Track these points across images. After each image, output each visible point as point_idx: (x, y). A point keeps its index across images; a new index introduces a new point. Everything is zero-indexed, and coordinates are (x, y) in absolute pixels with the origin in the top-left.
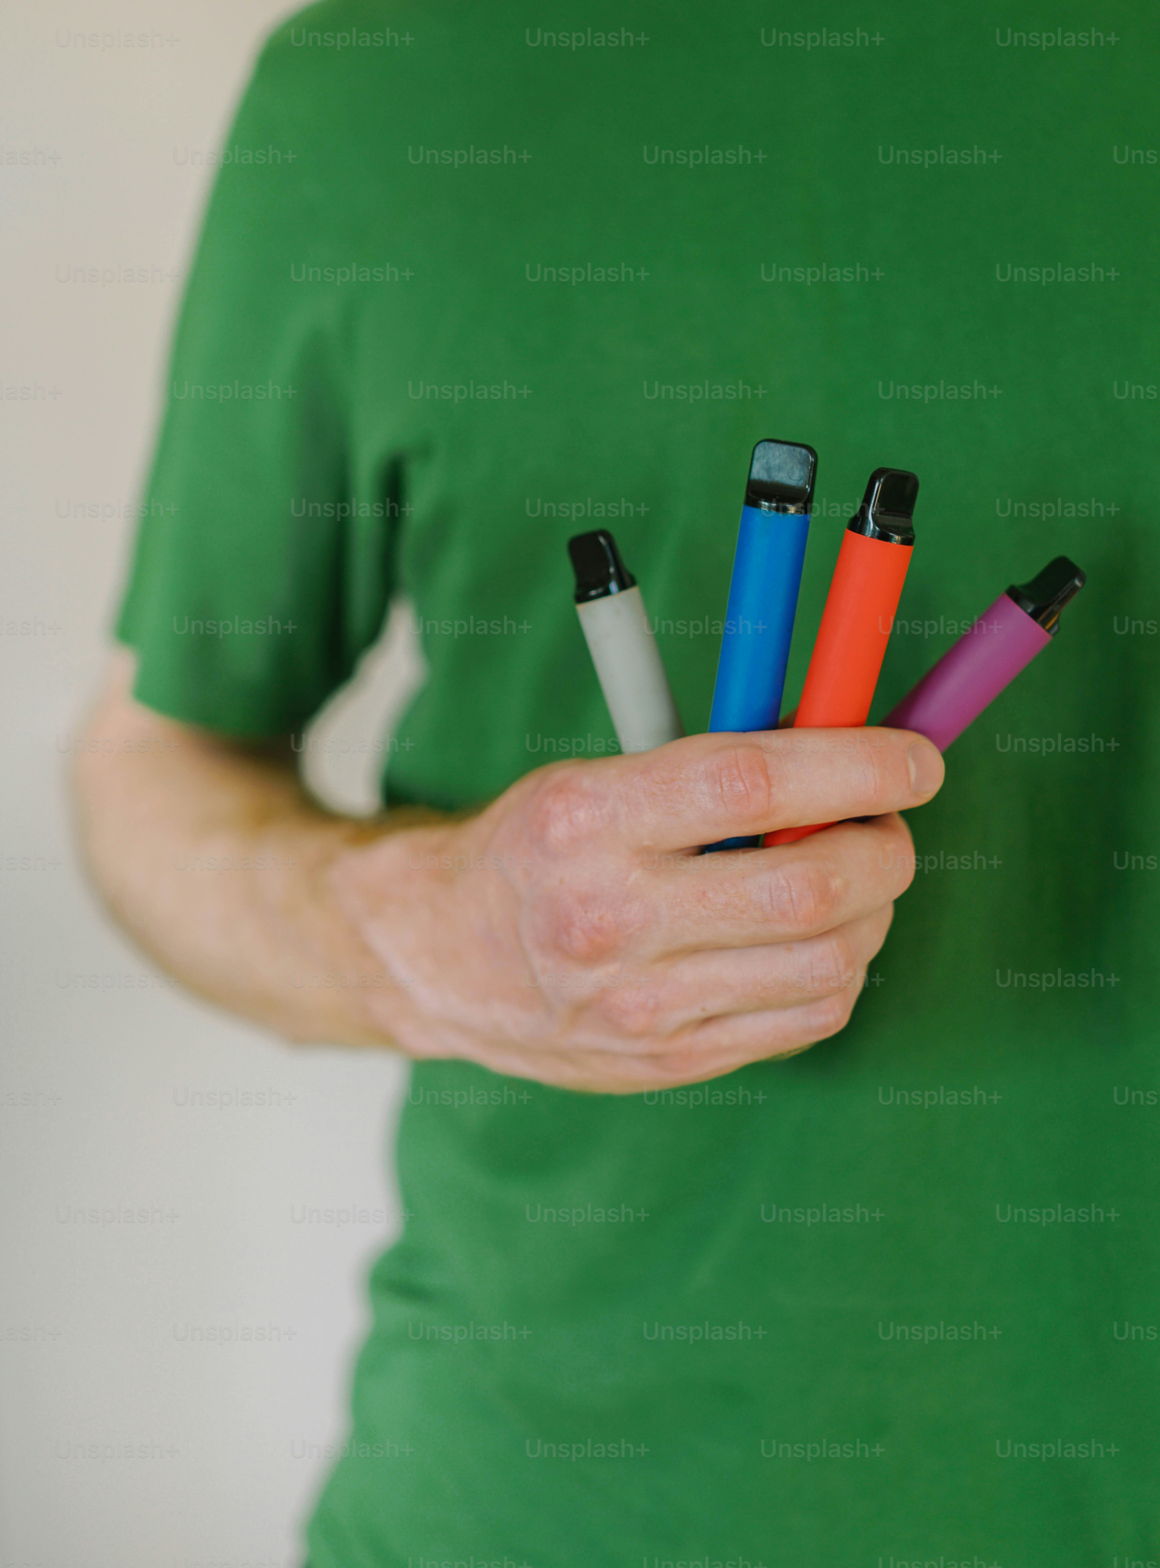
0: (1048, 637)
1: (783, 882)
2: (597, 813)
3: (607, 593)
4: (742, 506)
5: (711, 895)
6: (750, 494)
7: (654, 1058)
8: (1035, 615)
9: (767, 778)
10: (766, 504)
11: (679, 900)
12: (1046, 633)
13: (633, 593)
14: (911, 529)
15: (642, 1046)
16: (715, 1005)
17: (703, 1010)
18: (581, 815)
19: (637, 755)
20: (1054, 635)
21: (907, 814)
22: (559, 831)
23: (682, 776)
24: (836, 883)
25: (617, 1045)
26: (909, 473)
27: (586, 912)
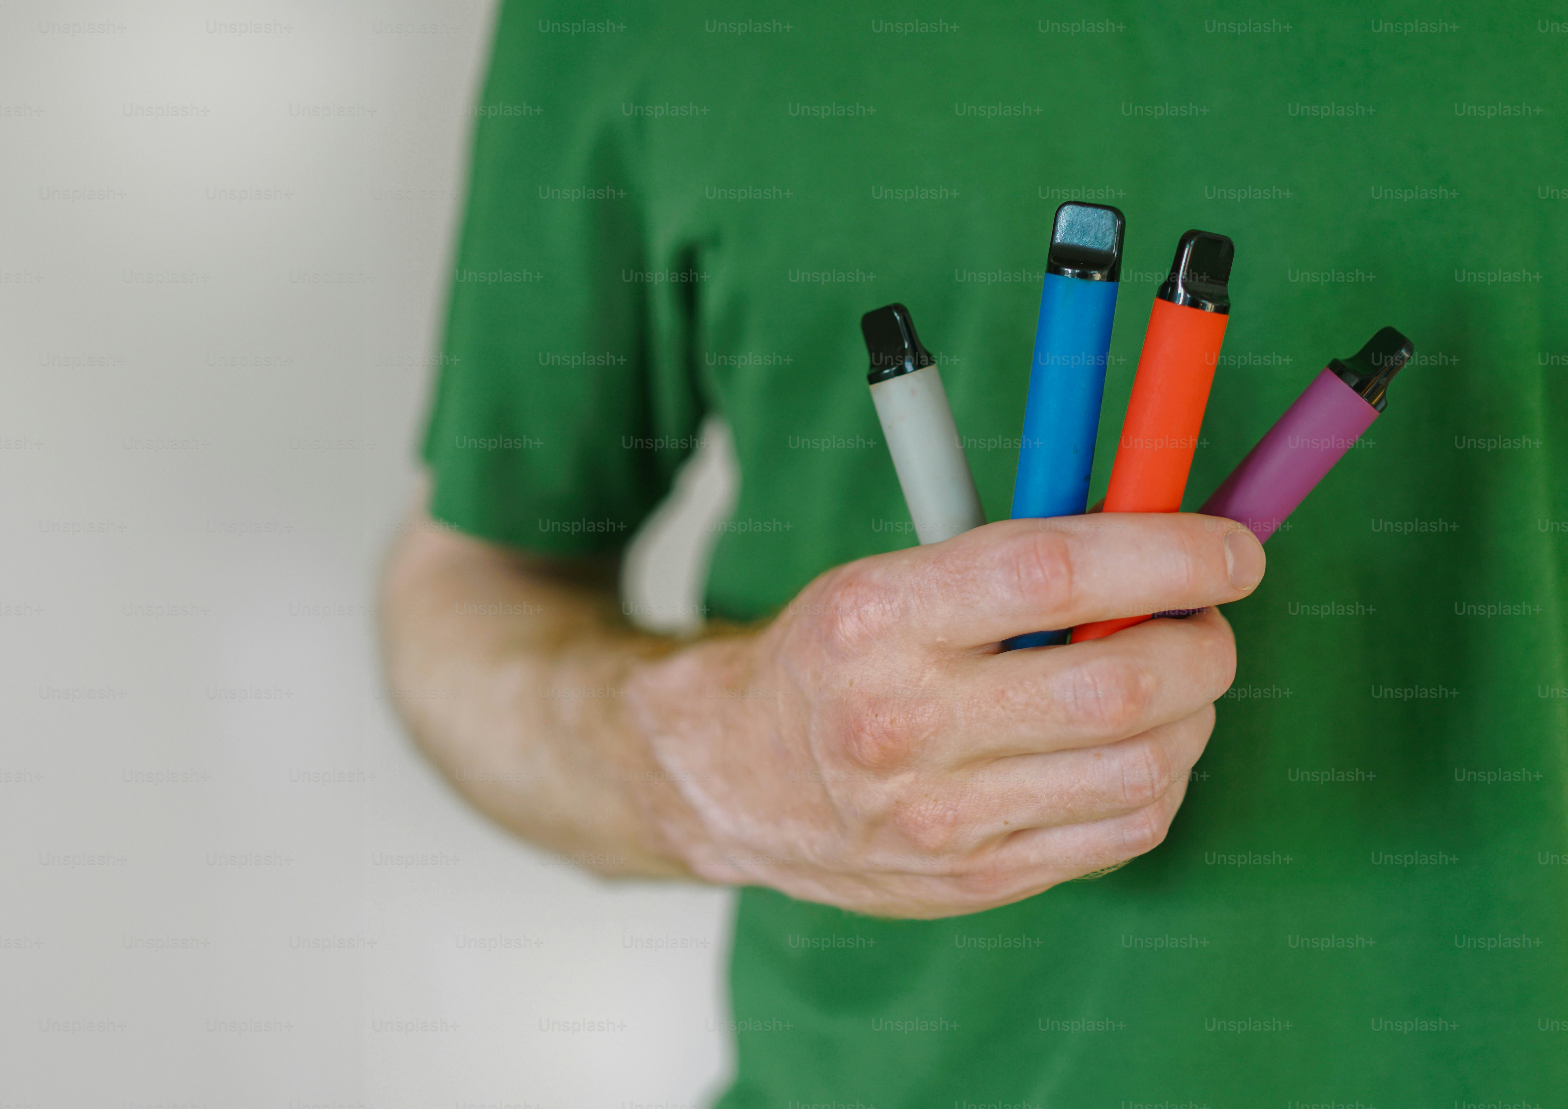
0: (1375, 413)
1: (1088, 679)
2: (888, 607)
3: (901, 371)
4: (1045, 273)
5: (1010, 694)
6: (1052, 261)
7: (955, 876)
8: (1359, 388)
9: (1069, 566)
10: (1070, 271)
11: (976, 700)
12: (1373, 409)
13: (929, 372)
14: (1227, 297)
15: (943, 864)
16: (1019, 818)
17: (1006, 823)
18: (872, 610)
19: (932, 546)
20: (1381, 411)
21: (1226, 609)
22: (848, 627)
23: (977, 564)
24: (1147, 681)
25: (915, 863)
26: (1223, 236)
27: (877, 716)
